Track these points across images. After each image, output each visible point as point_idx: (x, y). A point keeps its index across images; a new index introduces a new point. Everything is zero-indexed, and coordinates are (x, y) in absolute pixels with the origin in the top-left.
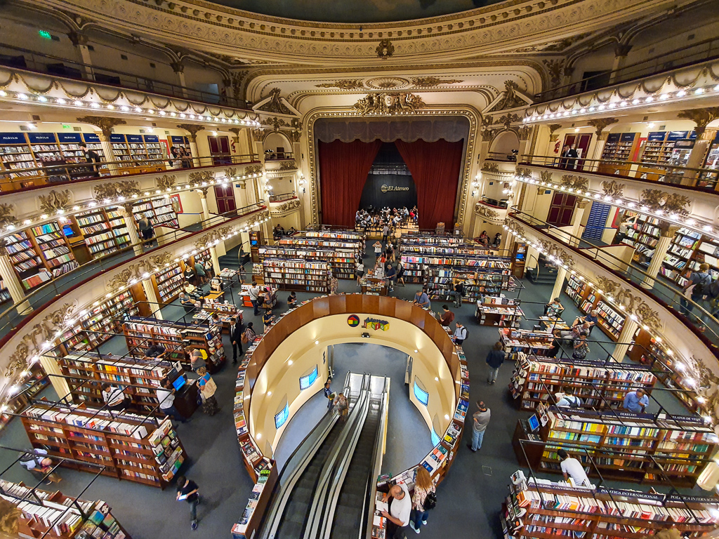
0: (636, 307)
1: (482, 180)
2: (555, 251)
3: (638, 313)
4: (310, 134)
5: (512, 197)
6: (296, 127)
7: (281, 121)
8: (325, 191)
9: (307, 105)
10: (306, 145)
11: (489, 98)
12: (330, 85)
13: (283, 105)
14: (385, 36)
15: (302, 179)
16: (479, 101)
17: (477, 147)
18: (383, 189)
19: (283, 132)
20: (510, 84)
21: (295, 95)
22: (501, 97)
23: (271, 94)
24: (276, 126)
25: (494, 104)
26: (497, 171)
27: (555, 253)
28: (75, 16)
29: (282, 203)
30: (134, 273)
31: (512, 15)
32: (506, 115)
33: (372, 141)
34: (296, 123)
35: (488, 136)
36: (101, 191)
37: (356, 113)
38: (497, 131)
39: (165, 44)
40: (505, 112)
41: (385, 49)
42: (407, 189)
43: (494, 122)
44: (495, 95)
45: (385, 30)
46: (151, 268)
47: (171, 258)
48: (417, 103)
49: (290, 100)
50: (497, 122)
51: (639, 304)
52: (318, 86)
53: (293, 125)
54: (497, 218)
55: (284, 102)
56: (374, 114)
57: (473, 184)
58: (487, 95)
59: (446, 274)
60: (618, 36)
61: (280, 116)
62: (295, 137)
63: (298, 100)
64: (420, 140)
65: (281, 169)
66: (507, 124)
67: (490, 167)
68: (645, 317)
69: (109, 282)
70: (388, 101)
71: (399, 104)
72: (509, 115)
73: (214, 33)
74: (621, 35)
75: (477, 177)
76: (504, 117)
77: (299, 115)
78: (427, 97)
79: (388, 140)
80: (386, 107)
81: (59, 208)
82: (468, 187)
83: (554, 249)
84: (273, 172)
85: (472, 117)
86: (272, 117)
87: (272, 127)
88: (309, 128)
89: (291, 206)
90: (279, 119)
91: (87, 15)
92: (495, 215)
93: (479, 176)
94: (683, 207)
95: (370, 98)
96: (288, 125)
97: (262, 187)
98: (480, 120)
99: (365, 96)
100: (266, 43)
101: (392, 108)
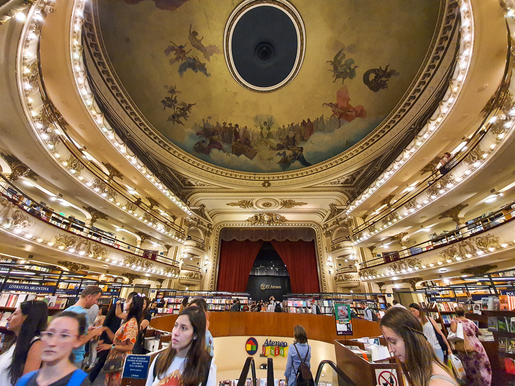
0: (475, 245)
1: (333, 261)
2: (403, 264)
3: (480, 247)
4: (217, 235)
5: (357, 261)
6: (210, 228)
7: (202, 222)
8: (221, 275)
9: (218, 219)
10: (213, 241)
11: (323, 216)
12: (235, 204)
13: (205, 215)
14: (266, 179)
15: (207, 260)
16: (318, 218)
17: (323, 242)
18: (262, 287)
19: (201, 229)
20: (332, 205)
21: (213, 212)
22: (329, 213)
23: (201, 206)
24: (199, 223)
25: (326, 217)
26: (341, 247)
27: (404, 266)
28: (128, 132)
29: (190, 272)
30: (77, 244)
31: (325, 168)
32: (335, 220)
33: (257, 240)
34: (210, 226)
35: (328, 234)
36: (98, 183)
37: (248, 225)
38: (333, 230)
39: (159, 162)
40: (334, 219)
41: (266, 184)
42: (280, 287)
43: (329, 226)
44: (325, 213)
45: (266, 176)
46: (89, 252)
47: (105, 256)
48: (283, 220)
49: (210, 214)
50: (331, 226)
51: (475, 242)
52: (228, 204)
53: (208, 227)
54: (353, 279)
55: (206, 213)
56: (258, 225)
57: (328, 264)
58: (321, 215)
59: (329, 304)
60: (375, 168)
61: (202, 219)
62: (207, 234)
63: (214, 215)
64: (287, 240)
65: (196, 247)
66: (338, 223)
67: (335, 248)
68: (485, 245)
69: (58, 235)
70: (266, 218)
71: (273, 220)
72: (337, 219)
73: (184, 165)
74: (376, 167)
75: (329, 259)
76: (334, 222)
77: (212, 223)
78: (288, 217)
79: (267, 240)
80: (265, 221)
81: (74, 168)
82: (324, 269)
83: (401, 264)
84: (190, 247)
85: (316, 227)
86: (198, 218)
87: (196, 223)
88: (217, 232)
89: (196, 276)
90: (201, 220)
91: (132, 134)
92: (350, 277)
93: (330, 258)
94: (450, 179)
95: (256, 217)
96: (205, 226)
97: (180, 255)
98: (321, 228)
99: (252, 215)
100: (207, 175)
101: (269, 222)
